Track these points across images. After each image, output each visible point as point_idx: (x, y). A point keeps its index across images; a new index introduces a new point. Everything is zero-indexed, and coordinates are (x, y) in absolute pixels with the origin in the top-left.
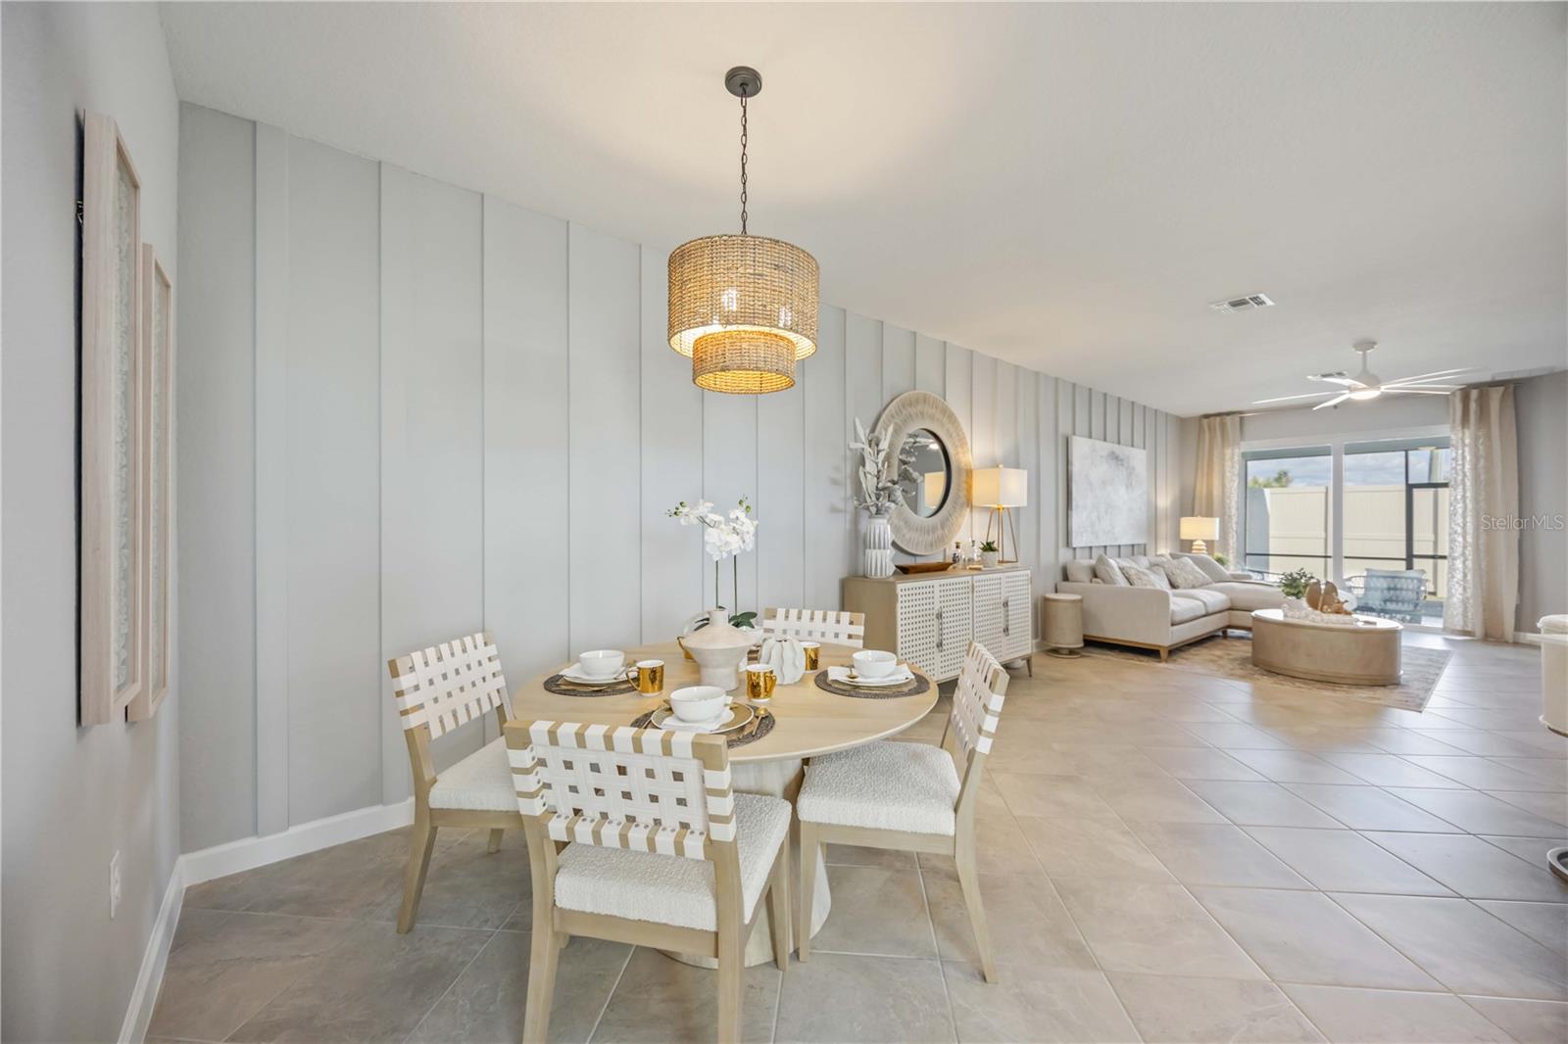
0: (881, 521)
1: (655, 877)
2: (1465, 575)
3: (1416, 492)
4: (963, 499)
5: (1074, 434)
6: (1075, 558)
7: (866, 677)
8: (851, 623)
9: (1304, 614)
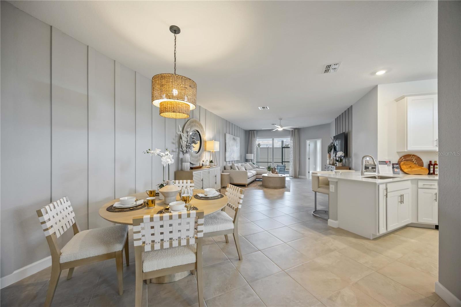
0: (187, 155)
1: (175, 254)
2: (292, 165)
3: (283, 149)
4: (204, 149)
5: (226, 133)
6: (226, 164)
7: (209, 195)
8: (191, 183)
9: (271, 174)
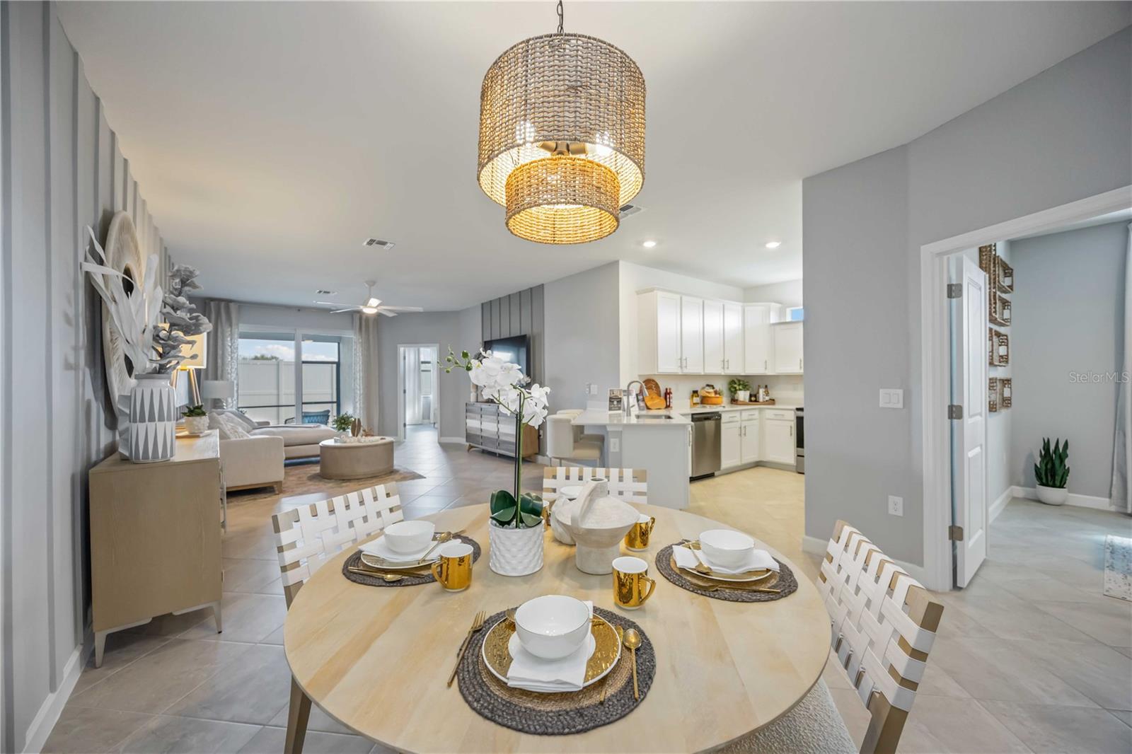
2: (360, 411)
9: (349, 439)
